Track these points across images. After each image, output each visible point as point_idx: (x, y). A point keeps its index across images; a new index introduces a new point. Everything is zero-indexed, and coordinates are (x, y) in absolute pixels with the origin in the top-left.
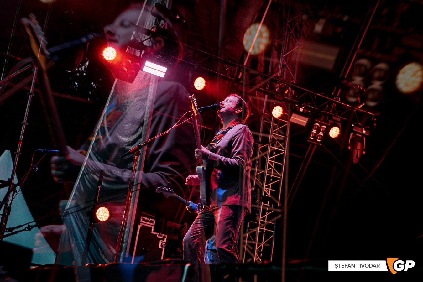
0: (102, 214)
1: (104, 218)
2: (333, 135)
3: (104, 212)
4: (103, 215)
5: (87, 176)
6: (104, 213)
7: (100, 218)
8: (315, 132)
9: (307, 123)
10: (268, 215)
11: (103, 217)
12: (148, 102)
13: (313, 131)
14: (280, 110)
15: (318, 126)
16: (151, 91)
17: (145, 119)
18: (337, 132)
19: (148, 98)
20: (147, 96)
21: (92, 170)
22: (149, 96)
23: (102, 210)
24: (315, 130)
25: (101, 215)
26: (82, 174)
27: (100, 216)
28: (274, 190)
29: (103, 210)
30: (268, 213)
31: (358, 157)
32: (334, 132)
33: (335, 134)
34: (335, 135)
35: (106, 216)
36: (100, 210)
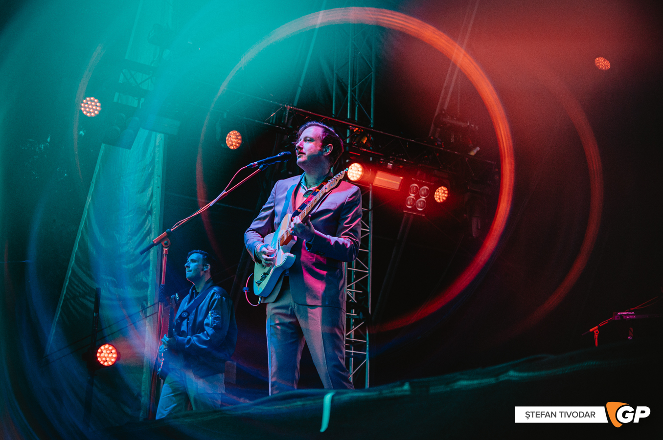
0: (106, 355)
1: (110, 361)
2: (440, 199)
3: (108, 352)
4: (108, 357)
5: (72, 301)
6: (109, 354)
7: (104, 362)
8: (413, 197)
9: (400, 185)
10: (355, 331)
11: (108, 359)
12: (156, 177)
13: (410, 195)
14: (358, 168)
15: (416, 187)
16: (158, 161)
17: (154, 204)
18: (445, 193)
19: (155, 172)
20: (153, 169)
21: (79, 292)
22: (156, 168)
23: (105, 349)
24: (413, 194)
25: (105, 357)
26: (64, 300)
27: (104, 359)
28: (362, 292)
29: (107, 349)
30: (355, 327)
31: (479, 228)
32: (441, 195)
33: (442, 196)
34: (443, 199)
35: (112, 357)
36: (101, 350)
